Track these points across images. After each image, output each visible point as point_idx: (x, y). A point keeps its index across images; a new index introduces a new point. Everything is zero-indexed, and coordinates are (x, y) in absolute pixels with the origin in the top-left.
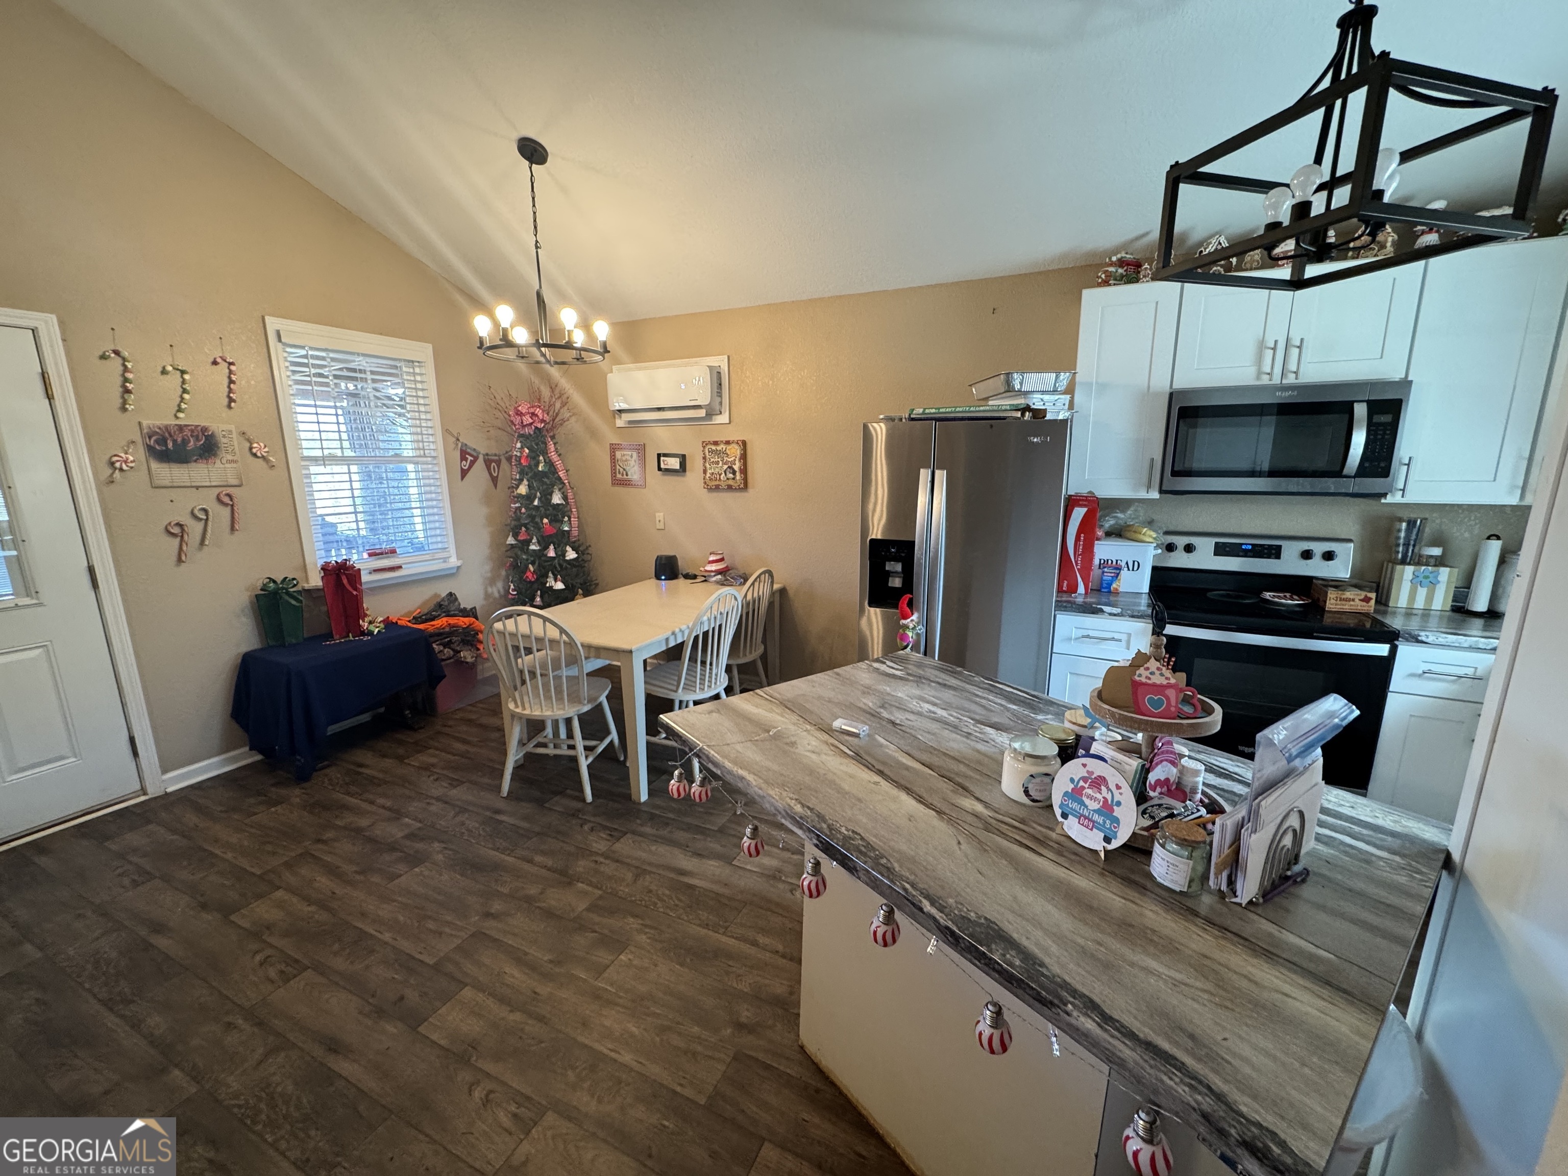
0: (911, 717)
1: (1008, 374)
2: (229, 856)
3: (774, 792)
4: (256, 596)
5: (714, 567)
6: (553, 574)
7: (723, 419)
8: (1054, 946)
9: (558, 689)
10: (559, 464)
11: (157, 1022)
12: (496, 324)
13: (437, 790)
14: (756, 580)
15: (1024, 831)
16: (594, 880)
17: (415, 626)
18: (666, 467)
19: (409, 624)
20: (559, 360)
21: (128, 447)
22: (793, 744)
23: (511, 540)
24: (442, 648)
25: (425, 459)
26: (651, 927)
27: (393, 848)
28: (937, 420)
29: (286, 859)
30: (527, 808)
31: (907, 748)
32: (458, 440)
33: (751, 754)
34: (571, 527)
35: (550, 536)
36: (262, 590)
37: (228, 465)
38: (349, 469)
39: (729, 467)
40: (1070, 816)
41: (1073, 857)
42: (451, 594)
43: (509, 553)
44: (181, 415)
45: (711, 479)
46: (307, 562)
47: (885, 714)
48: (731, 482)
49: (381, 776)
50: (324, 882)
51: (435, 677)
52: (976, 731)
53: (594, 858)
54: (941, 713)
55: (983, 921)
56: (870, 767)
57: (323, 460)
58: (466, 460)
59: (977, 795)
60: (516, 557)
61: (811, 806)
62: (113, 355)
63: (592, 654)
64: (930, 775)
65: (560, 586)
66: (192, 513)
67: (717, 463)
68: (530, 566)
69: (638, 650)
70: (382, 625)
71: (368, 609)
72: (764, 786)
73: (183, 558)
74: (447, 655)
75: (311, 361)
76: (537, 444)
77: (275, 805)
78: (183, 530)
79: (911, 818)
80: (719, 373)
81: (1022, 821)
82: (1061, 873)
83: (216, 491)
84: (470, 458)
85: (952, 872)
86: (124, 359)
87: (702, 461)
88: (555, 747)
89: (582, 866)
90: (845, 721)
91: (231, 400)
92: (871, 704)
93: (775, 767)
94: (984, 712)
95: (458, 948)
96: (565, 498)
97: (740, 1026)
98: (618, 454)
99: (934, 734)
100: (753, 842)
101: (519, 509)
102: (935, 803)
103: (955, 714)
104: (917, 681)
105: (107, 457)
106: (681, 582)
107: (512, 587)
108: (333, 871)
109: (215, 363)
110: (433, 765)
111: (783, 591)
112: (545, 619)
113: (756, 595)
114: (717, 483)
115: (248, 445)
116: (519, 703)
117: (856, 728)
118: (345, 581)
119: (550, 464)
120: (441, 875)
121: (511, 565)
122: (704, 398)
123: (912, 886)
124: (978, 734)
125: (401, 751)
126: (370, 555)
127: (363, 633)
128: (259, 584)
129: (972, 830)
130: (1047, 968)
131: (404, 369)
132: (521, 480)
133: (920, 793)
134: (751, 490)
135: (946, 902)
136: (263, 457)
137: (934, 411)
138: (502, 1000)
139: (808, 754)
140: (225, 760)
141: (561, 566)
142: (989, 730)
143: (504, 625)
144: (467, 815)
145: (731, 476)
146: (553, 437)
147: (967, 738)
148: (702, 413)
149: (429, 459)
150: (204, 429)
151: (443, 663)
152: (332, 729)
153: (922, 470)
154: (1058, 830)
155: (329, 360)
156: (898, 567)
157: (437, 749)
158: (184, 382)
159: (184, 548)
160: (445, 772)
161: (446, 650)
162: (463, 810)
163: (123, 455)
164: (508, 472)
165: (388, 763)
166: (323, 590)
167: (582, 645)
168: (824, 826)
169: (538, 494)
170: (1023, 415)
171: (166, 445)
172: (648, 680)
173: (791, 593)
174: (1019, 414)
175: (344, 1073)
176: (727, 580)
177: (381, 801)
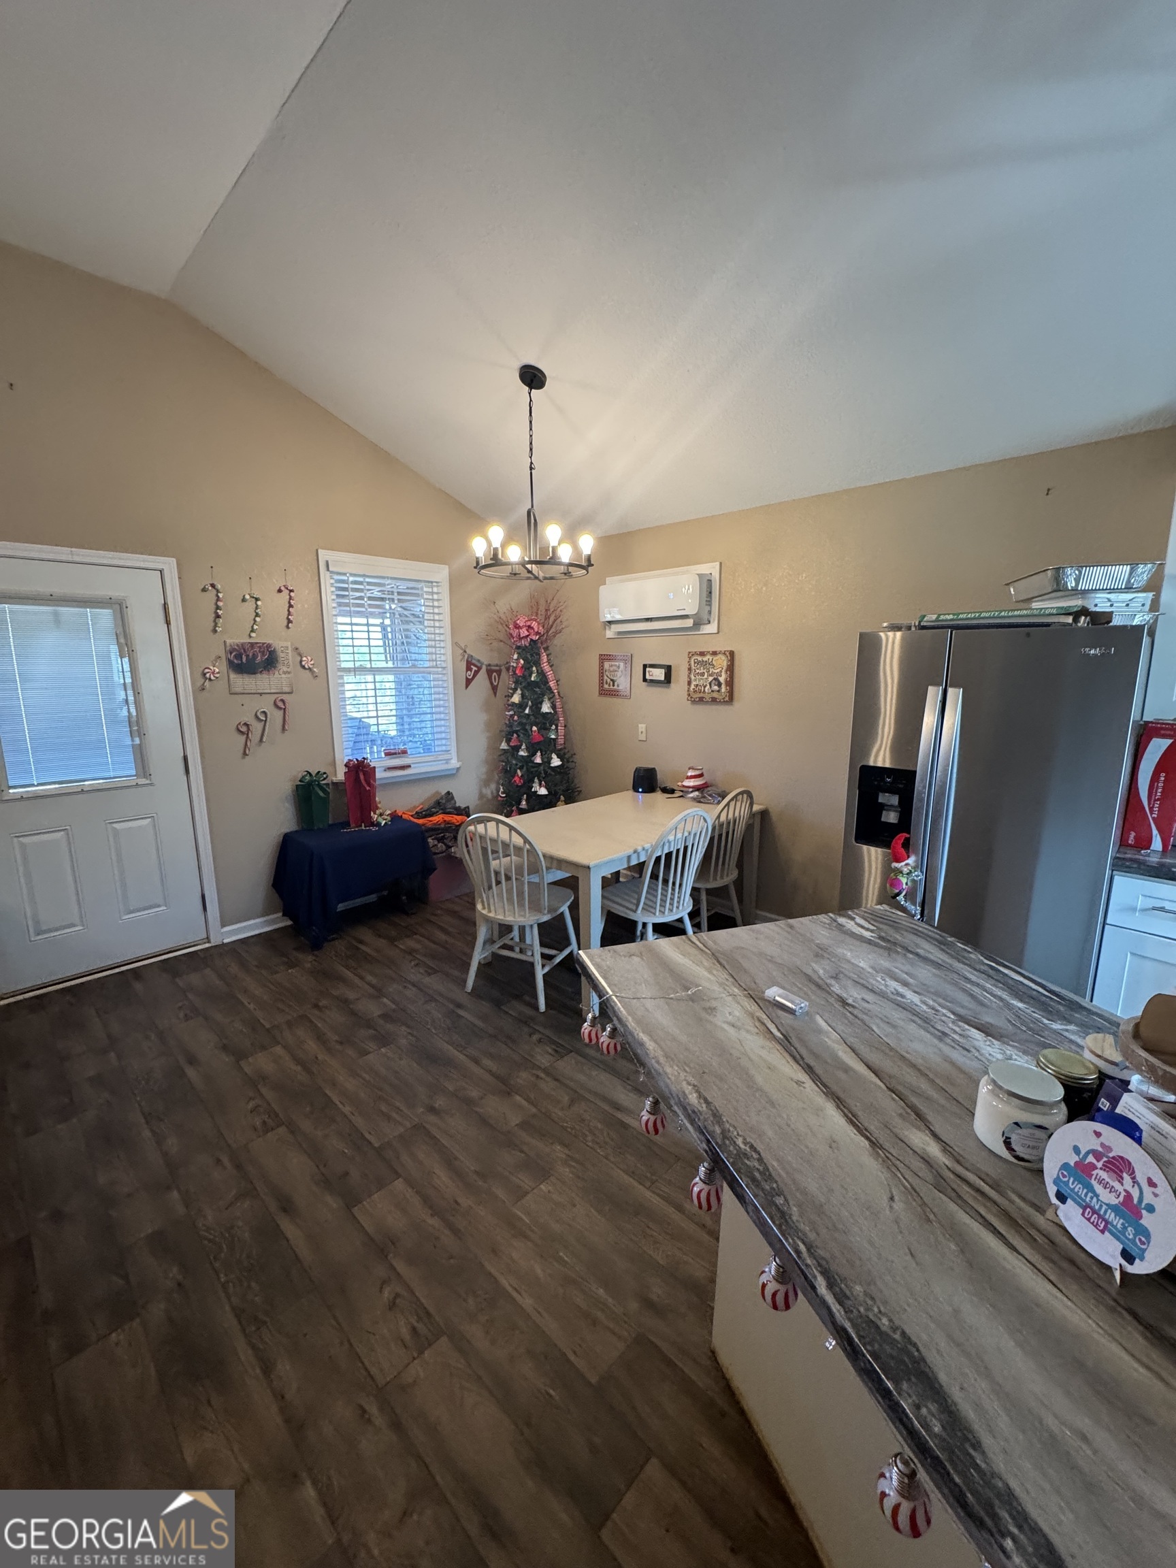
0: (870, 997)
1: (1059, 569)
2: (251, 1006)
3: (670, 1070)
4: (297, 786)
5: (691, 783)
6: (538, 779)
7: (712, 628)
8: (1005, 1418)
9: (520, 894)
10: (550, 674)
11: (173, 1144)
12: (489, 543)
13: (414, 974)
14: (732, 800)
15: (995, 1203)
16: (532, 1096)
17: (416, 820)
18: (651, 678)
19: (412, 819)
20: (547, 576)
21: (216, 661)
22: (712, 1010)
23: (504, 746)
24: (436, 842)
25: (436, 670)
26: (577, 1161)
27: (369, 1024)
28: (953, 628)
29: (289, 1018)
30: (486, 1007)
31: (851, 1040)
32: (465, 652)
33: (661, 1016)
34: (557, 735)
35: (539, 743)
36: (300, 781)
37: (283, 676)
38: (374, 679)
39: (715, 679)
40: (1069, 1200)
41: (1065, 1265)
42: (448, 793)
43: (503, 758)
44: (253, 635)
45: (695, 691)
46: (336, 759)
47: (836, 988)
48: (715, 695)
49: (374, 954)
50: (312, 1046)
51: (428, 869)
52: (955, 1032)
53: (534, 1072)
54: (910, 996)
55: (897, 1336)
56: (797, 1059)
57: (355, 671)
58: (471, 670)
59: (937, 1129)
60: (508, 762)
61: (710, 1100)
62: (210, 588)
63: (555, 864)
64: (876, 1085)
65: (543, 791)
66: (256, 715)
67: (703, 674)
68: (519, 771)
69: (596, 866)
70: (389, 818)
71: (380, 802)
72: (662, 1060)
73: (247, 752)
74: (440, 849)
75: (351, 586)
76: (532, 655)
77: (291, 967)
78: (249, 729)
79: (833, 1144)
80: (710, 581)
81: (995, 1186)
82: (1040, 1289)
83: (273, 697)
84: (474, 668)
85: (871, 1243)
86: (218, 591)
87: (687, 672)
88: (521, 951)
89: (523, 1077)
90: (781, 991)
91: (289, 621)
92: (821, 972)
93: (683, 1038)
94: (972, 1005)
95: (401, 1136)
96: (554, 707)
97: (649, 1304)
98: (607, 665)
99: (894, 1027)
100: (652, 1118)
101: (512, 716)
102: (872, 1128)
103: (931, 1003)
104: (889, 949)
105: (202, 669)
106: (658, 796)
107: (502, 790)
108: (320, 1038)
109: (280, 591)
110: (416, 951)
111: (764, 814)
112: (511, 828)
113: (731, 816)
114: (701, 695)
115: (299, 658)
116: (486, 906)
117: (792, 1002)
118: (362, 777)
119: (542, 674)
120: (401, 1059)
121: (503, 769)
122: (691, 607)
123: (808, 1250)
124: (956, 1037)
125: (394, 933)
126: (387, 754)
127: (373, 824)
128: (300, 776)
129: (916, 1182)
130: (983, 1453)
131: (425, 589)
132: (515, 690)
133: (854, 1109)
134: (736, 704)
135: (850, 1289)
136: (310, 669)
137: (951, 617)
138: (426, 1200)
139: (726, 1026)
140: (265, 921)
141: (546, 772)
142: (974, 1033)
143: (476, 828)
144: (433, 1004)
145: (716, 688)
146: (546, 649)
147: (940, 1040)
148: (689, 623)
149: (440, 669)
150: (269, 646)
151: (435, 856)
152: (341, 907)
153: (930, 688)
154: (1050, 1214)
155: (365, 584)
156: (894, 800)
157: (423, 936)
158: (257, 607)
159: (248, 744)
160: (425, 959)
161: (440, 845)
162: (432, 999)
163: (211, 668)
164: (506, 680)
165: (381, 943)
166: (345, 783)
167: (544, 856)
168: (718, 1130)
169: (530, 703)
170: (1076, 620)
171: (242, 661)
172: (605, 894)
173: (774, 816)
174: (1070, 620)
175: (290, 1236)
176: (704, 797)
177: (369, 978)
